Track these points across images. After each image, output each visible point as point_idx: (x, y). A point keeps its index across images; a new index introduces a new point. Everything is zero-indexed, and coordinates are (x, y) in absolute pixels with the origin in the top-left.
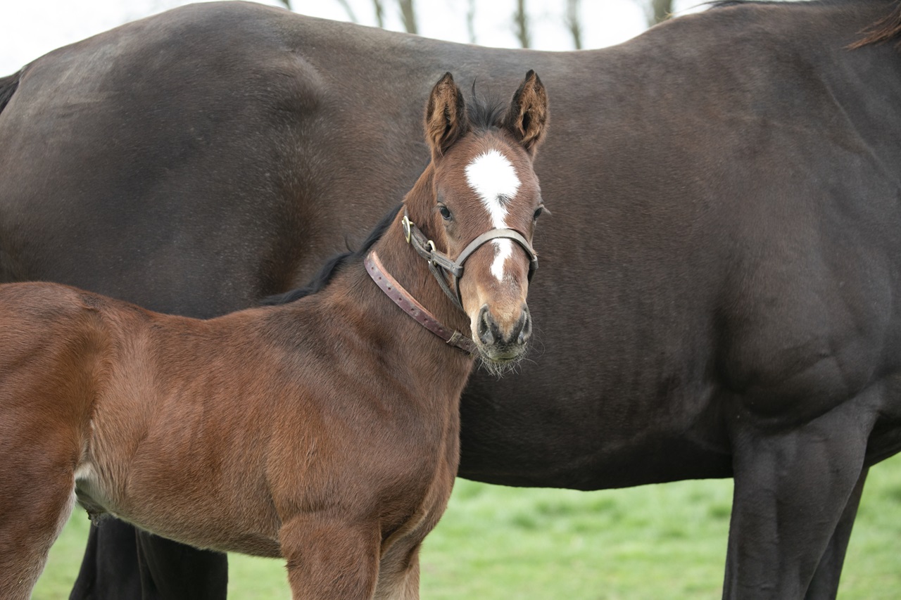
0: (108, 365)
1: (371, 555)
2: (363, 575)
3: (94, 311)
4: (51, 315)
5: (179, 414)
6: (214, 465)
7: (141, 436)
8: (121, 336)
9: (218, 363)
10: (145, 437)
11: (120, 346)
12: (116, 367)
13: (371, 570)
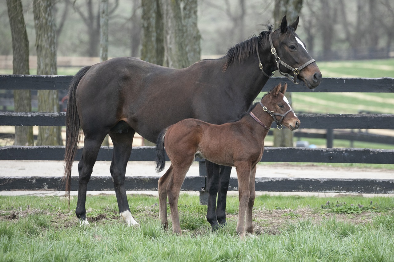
0: (201, 135)
1: (249, 166)
2: (248, 169)
3: (199, 126)
4: (191, 126)
5: (214, 143)
6: (221, 152)
7: (207, 147)
8: (204, 130)
9: (222, 134)
10: (208, 147)
11: (203, 131)
12: (203, 135)
13: (249, 168)
